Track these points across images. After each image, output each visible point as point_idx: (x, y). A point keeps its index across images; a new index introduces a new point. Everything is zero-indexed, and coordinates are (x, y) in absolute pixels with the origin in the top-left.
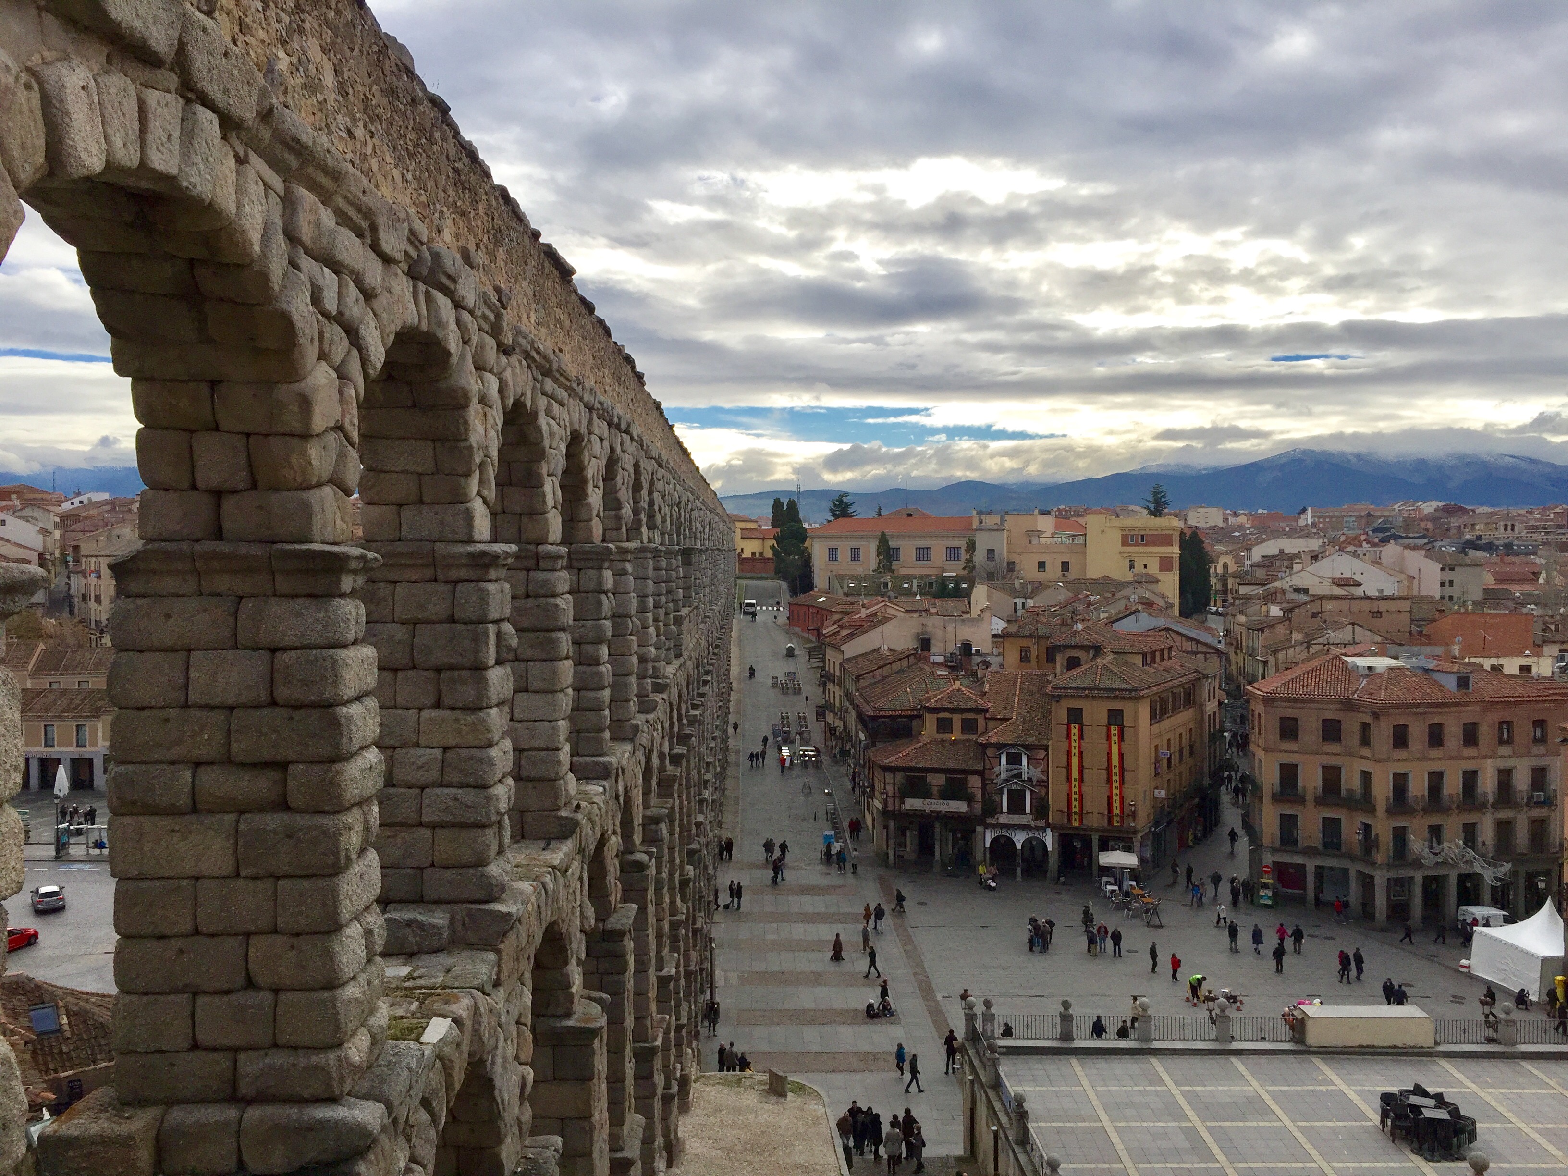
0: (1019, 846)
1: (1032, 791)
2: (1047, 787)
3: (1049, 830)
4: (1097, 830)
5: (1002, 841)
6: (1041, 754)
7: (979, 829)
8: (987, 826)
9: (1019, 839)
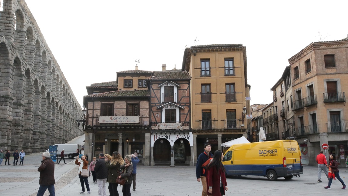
0: (172, 145)
1: (180, 109)
2: (189, 106)
3: (191, 133)
4: (221, 131)
5: (162, 142)
6: (186, 86)
7: (147, 135)
8: (152, 132)
9: (172, 139)
